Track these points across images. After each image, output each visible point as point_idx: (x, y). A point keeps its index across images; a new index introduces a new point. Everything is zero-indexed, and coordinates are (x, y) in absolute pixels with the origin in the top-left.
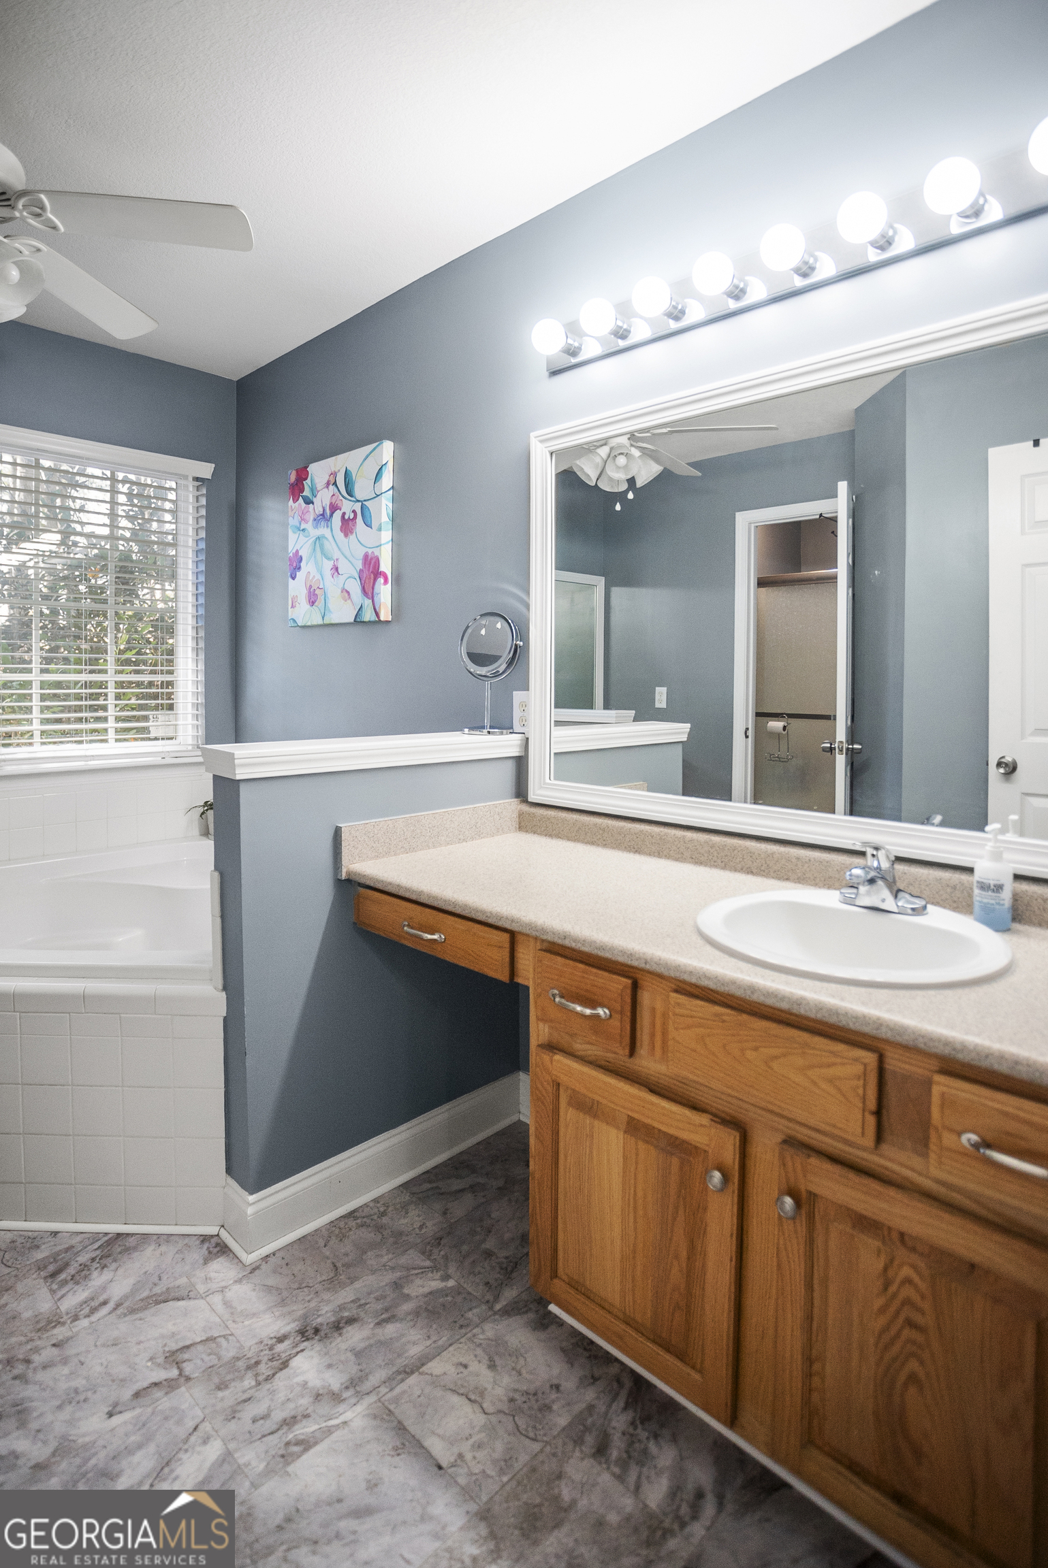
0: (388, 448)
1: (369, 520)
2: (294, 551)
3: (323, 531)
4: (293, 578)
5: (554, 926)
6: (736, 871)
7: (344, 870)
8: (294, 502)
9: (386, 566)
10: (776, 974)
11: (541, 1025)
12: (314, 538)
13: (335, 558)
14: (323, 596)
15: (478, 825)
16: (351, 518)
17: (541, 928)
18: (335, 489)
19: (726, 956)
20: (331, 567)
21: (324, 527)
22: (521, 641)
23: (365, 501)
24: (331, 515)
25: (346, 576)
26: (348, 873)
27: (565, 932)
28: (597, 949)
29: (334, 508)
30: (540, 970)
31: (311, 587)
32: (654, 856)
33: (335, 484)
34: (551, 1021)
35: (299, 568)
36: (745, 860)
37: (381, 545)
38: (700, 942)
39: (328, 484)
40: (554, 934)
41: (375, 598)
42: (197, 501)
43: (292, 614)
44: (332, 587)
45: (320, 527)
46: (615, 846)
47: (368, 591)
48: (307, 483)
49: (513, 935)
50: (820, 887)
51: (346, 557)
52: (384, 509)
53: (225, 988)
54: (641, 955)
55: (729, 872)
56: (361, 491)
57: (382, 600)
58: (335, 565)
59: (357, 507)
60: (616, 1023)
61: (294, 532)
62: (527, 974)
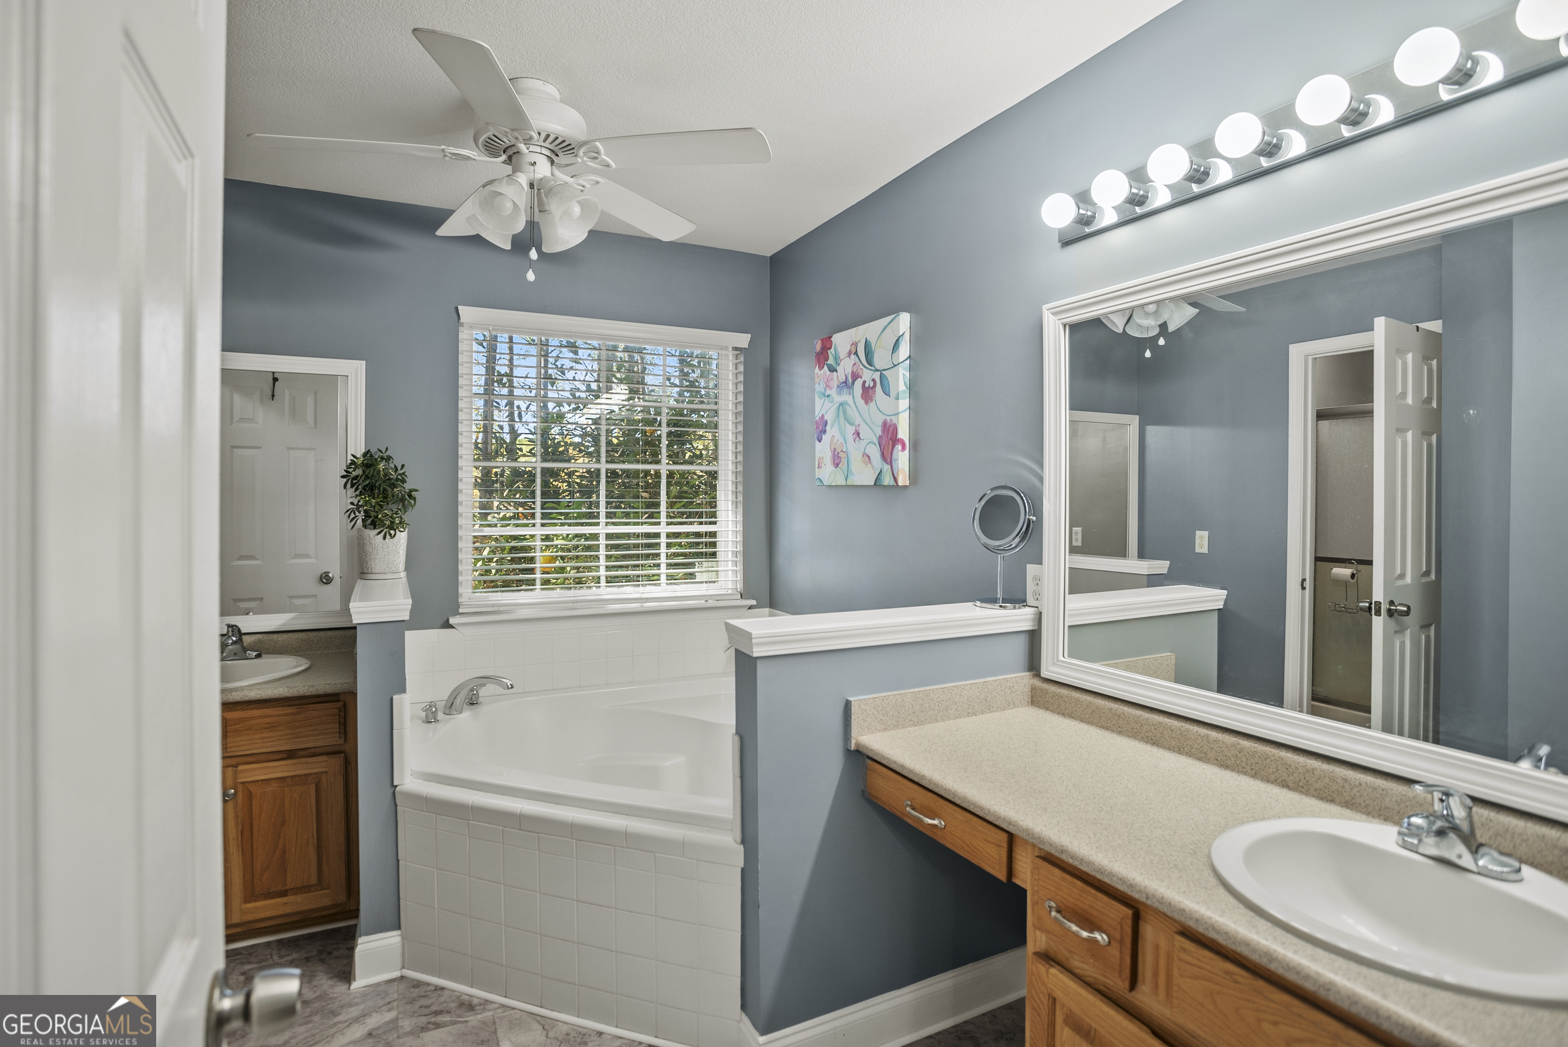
0: (904, 320)
1: (887, 388)
2: (820, 415)
3: (846, 397)
4: (820, 441)
5: (1051, 837)
6: (1268, 781)
7: (853, 742)
8: (820, 370)
9: (903, 433)
10: (1301, 943)
11: (1038, 933)
12: (838, 404)
13: (857, 424)
14: (846, 459)
15: (988, 699)
16: (871, 386)
17: (1038, 836)
18: (857, 358)
19: (1241, 906)
20: (853, 432)
21: (846, 394)
22: (1034, 516)
23: (884, 370)
24: (853, 383)
25: (867, 441)
26: (857, 744)
27: (1063, 846)
28: (1095, 871)
29: (855, 376)
30: (1037, 877)
31: (835, 449)
32: (1174, 751)
33: (856, 353)
34: (1048, 932)
35: (825, 432)
36: (1280, 772)
37: (898, 413)
38: (1213, 881)
39: (850, 353)
40: (1050, 845)
41: (893, 464)
42: (736, 369)
43: (818, 473)
44: (854, 450)
45: (843, 394)
46: (1131, 735)
47: (887, 457)
48: (831, 352)
49: (1011, 838)
50: (1373, 817)
51: (867, 424)
52: (901, 378)
53: (743, 842)
54: (1142, 888)
55: (1260, 782)
56: (881, 360)
57: (900, 466)
58: (856, 430)
59: (877, 376)
60: (1115, 952)
61: (820, 398)
62: (1025, 875)
